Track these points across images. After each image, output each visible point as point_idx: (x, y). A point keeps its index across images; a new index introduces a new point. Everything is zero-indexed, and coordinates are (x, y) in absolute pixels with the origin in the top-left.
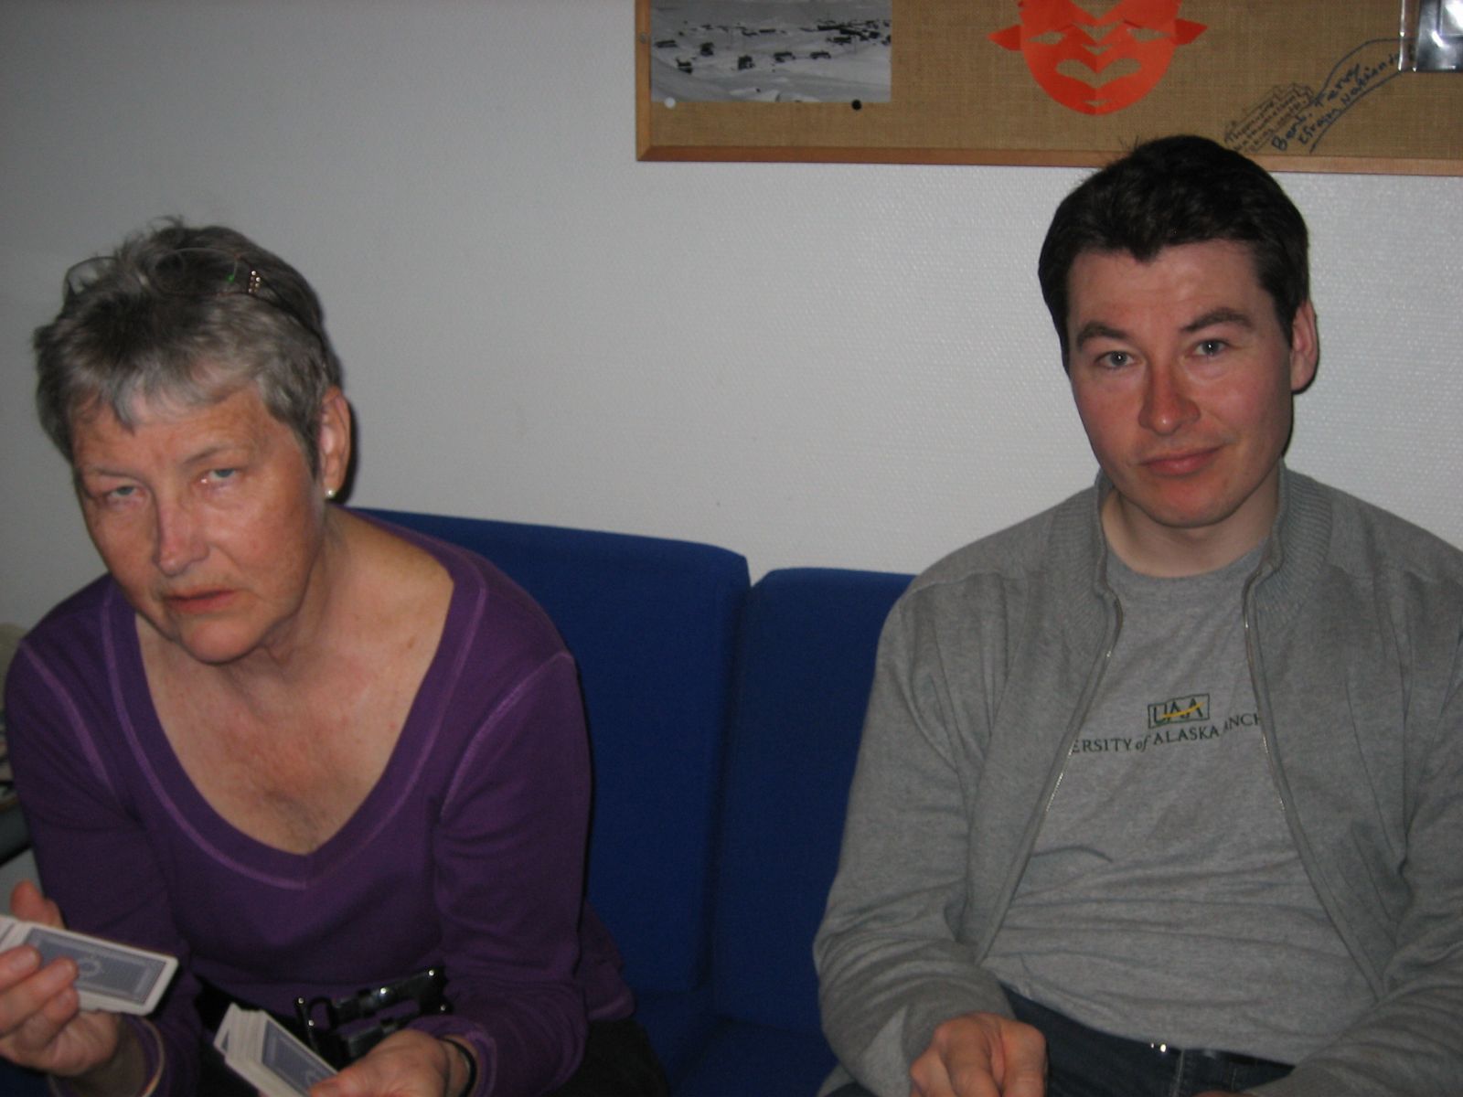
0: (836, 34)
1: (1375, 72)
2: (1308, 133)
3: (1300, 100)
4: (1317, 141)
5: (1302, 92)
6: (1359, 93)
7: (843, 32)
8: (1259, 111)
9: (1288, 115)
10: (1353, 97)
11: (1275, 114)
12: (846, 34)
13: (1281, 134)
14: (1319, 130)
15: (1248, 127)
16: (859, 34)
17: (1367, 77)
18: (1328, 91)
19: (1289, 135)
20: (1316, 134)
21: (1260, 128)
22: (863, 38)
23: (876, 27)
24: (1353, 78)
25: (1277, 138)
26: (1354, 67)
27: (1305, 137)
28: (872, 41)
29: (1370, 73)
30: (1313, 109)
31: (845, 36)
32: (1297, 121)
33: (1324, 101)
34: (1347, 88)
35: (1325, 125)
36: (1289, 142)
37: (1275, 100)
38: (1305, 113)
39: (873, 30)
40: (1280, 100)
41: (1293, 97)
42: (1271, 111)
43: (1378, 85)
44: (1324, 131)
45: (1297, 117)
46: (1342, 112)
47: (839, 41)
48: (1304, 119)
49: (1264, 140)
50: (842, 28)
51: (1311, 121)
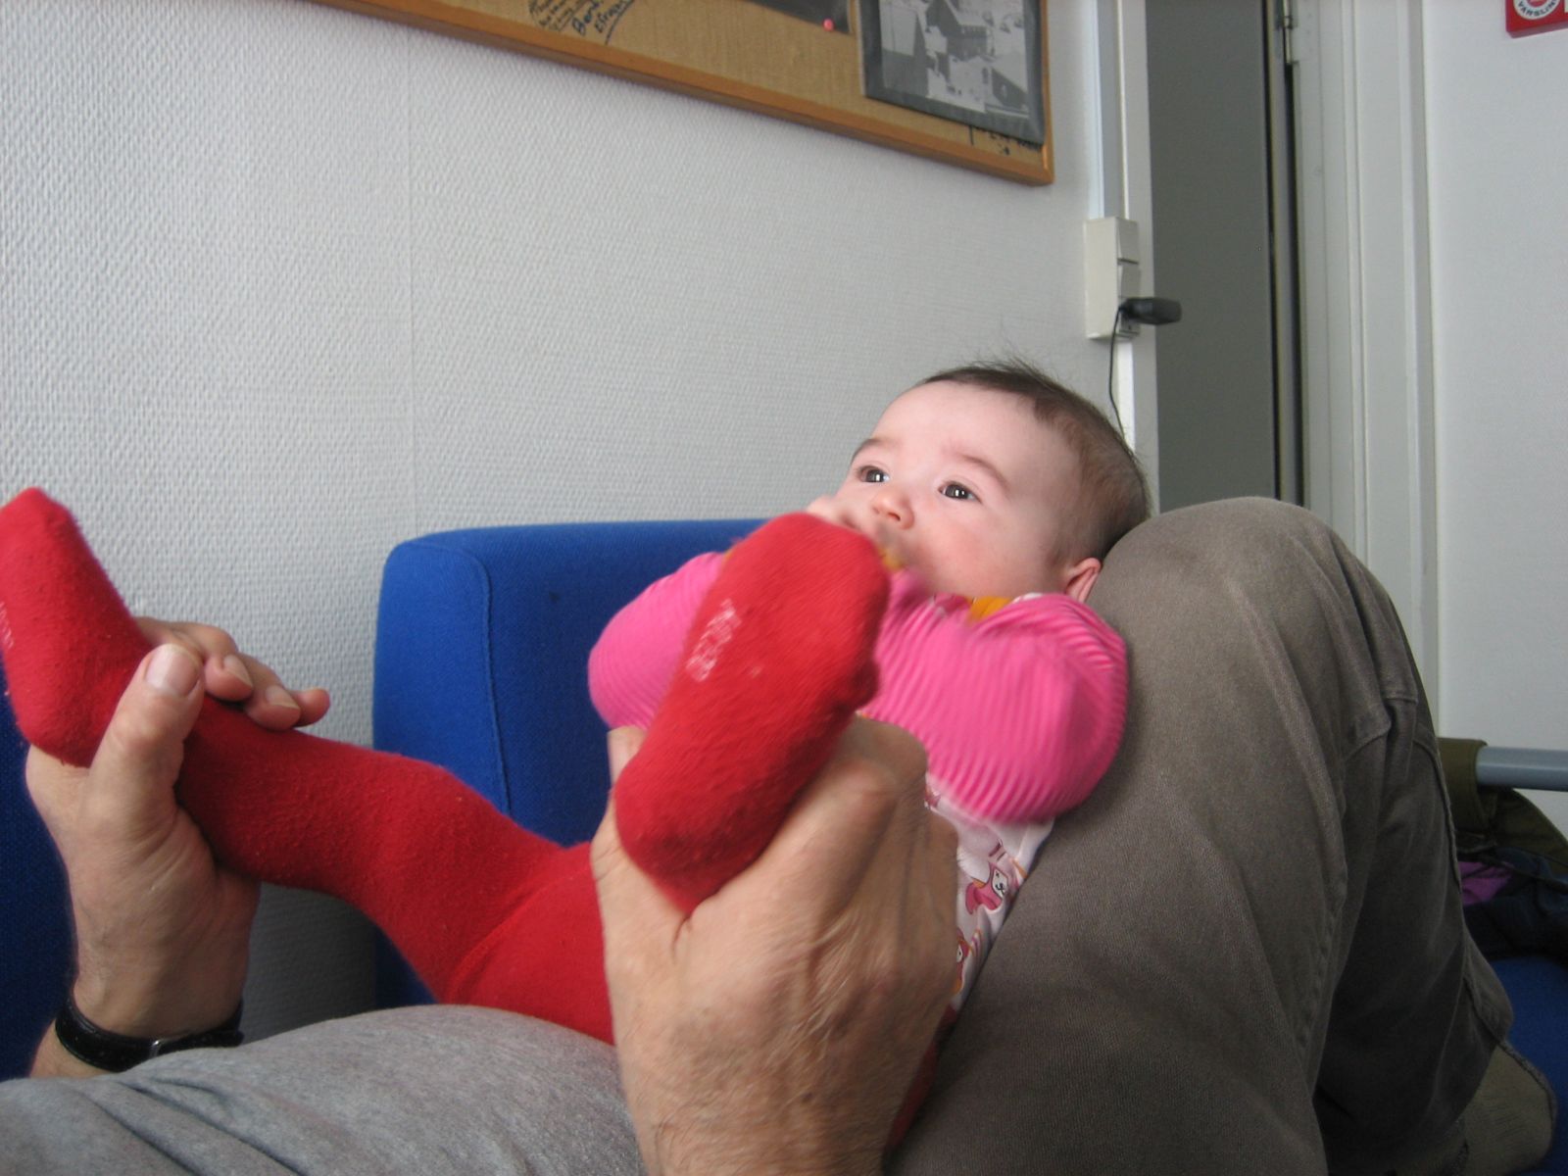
2: (602, 21)
4: (611, 31)
13: (580, 15)
14: (611, 19)
15: (550, 2)
19: (587, 20)
20: (609, 24)
21: (561, 5)
25: (575, 20)
27: (600, 25)
32: (592, 5)
35: (615, 16)
44: (616, 21)
45: (591, 2)
46: (628, 4)
48: (597, 6)
49: (564, 20)
51: (602, 10)
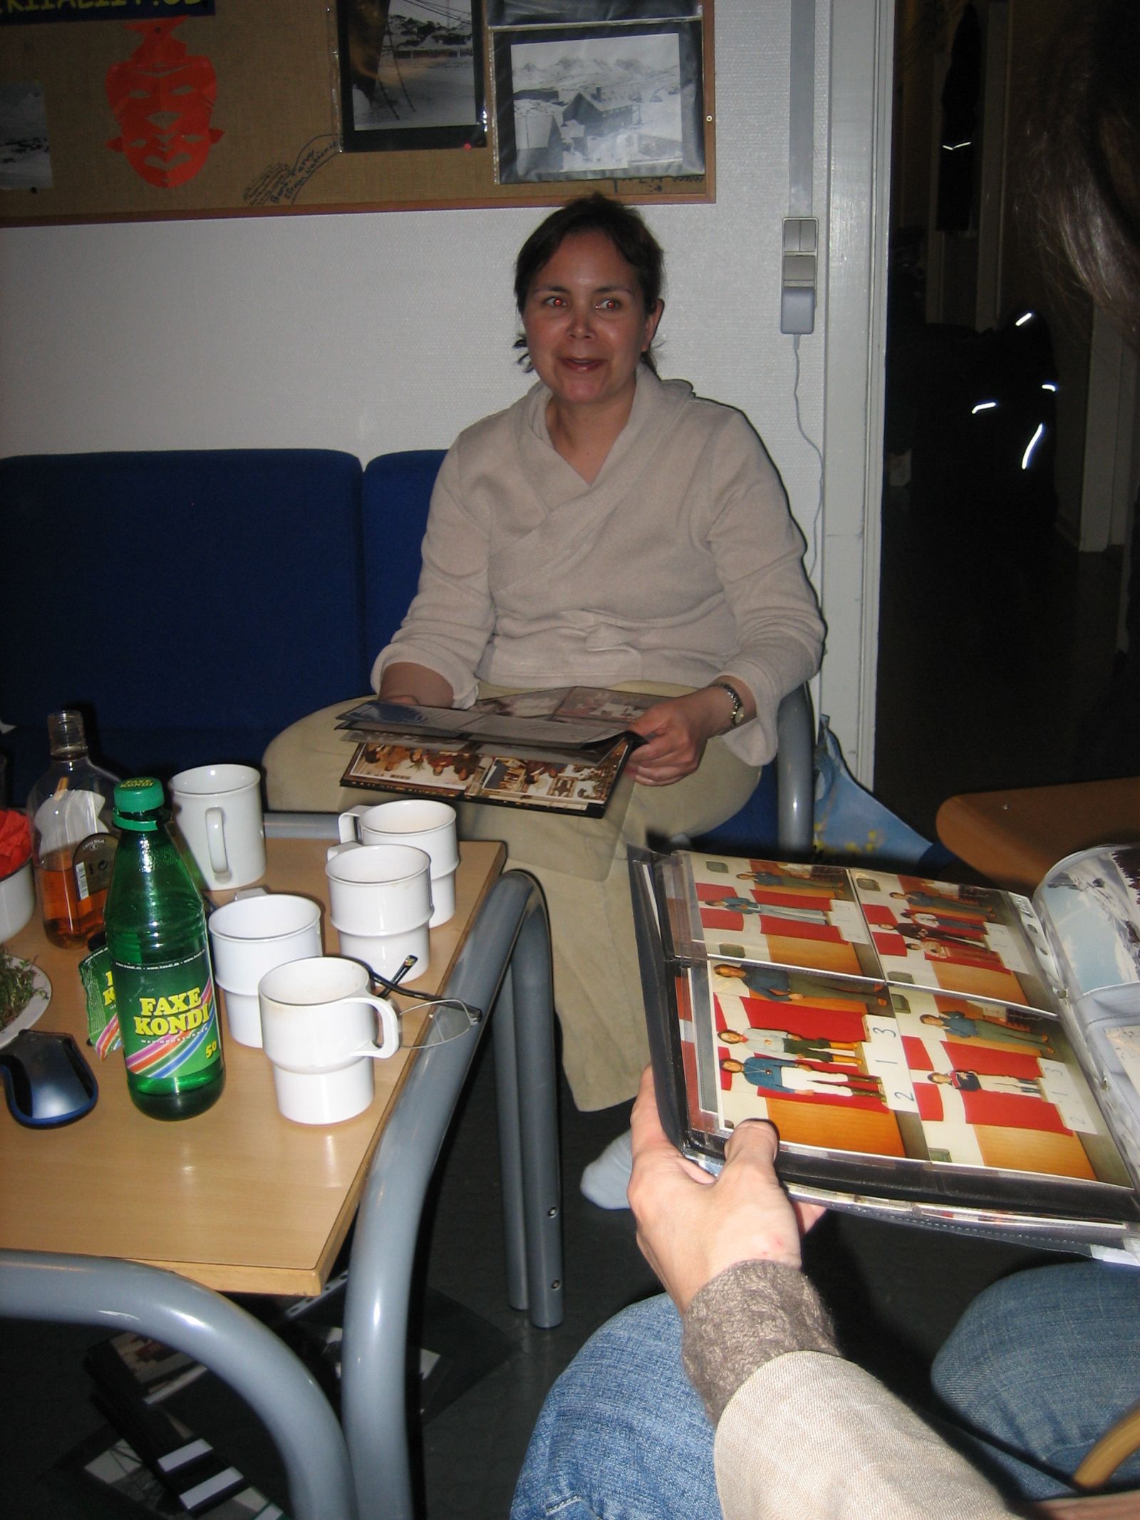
0: (16, 147)
1: (323, 154)
2: (290, 192)
3: (283, 173)
4: (296, 196)
5: (284, 168)
6: (315, 167)
7: (21, 145)
8: (262, 181)
9: (277, 183)
10: (312, 169)
11: (270, 182)
12: (22, 146)
13: (275, 194)
14: (296, 190)
15: (256, 190)
16: (30, 146)
17: (319, 157)
18: (298, 168)
19: (280, 194)
20: (294, 192)
21: (264, 190)
22: (33, 149)
23: (39, 141)
24: (311, 158)
25: (273, 196)
26: (311, 151)
27: (288, 195)
28: (38, 150)
29: (320, 155)
30: (291, 178)
31: (22, 148)
32: (283, 185)
33: (297, 173)
34: (308, 164)
35: (299, 187)
36: (280, 197)
37: (270, 174)
38: (287, 180)
39: (37, 143)
40: (272, 173)
41: (279, 172)
42: (268, 180)
43: (325, 162)
44: (298, 191)
45: (282, 183)
46: (307, 178)
47: (19, 151)
48: (286, 184)
49: (266, 197)
50: (19, 143)
51: (290, 186)
